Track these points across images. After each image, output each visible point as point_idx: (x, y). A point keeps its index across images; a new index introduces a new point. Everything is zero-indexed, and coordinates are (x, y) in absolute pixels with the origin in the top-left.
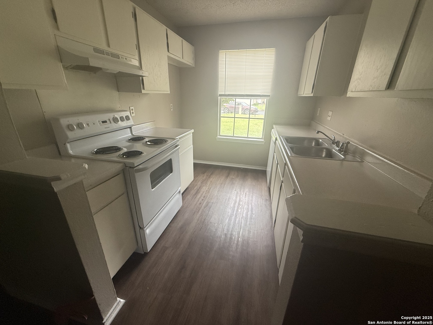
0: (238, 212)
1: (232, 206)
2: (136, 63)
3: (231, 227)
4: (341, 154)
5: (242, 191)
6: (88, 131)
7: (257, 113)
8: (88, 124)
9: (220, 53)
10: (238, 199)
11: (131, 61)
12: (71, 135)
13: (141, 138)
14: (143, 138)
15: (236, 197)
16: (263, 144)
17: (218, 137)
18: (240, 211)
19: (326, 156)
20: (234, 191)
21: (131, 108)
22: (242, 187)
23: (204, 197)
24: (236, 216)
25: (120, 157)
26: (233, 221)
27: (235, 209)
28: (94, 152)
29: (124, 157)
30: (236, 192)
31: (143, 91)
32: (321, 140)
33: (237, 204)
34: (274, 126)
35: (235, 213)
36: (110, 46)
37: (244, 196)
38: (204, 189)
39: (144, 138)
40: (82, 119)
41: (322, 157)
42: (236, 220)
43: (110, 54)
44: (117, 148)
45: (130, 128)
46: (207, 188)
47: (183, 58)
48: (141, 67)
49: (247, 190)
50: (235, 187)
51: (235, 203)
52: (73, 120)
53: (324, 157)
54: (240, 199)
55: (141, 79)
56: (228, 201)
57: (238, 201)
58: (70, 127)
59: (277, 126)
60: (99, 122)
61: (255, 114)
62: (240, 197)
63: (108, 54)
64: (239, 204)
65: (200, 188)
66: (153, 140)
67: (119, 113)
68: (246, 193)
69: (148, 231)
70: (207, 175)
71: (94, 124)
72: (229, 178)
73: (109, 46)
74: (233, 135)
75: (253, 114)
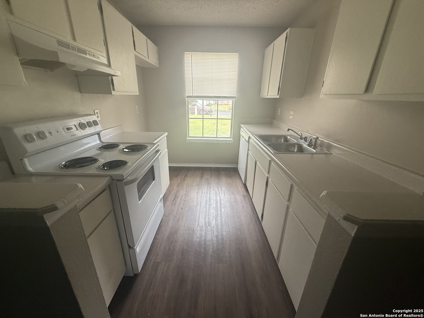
0: (222, 212)
1: (214, 206)
2: (105, 61)
3: (219, 228)
4: (312, 148)
5: (220, 189)
6: (50, 140)
7: (212, 113)
8: (50, 133)
9: (185, 54)
10: (218, 198)
11: (99, 58)
12: (30, 147)
13: (114, 145)
14: (116, 144)
15: (216, 197)
16: (233, 142)
17: (188, 138)
18: (223, 210)
19: (298, 151)
20: (212, 190)
21: (96, 111)
22: (219, 186)
23: (184, 201)
24: (221, 216)
25: (101, 169)
26: (219, 221)
27: (218, 209)
28: (63, 166)
29: (105, 168)
30: (214, 192)
31: (113, 92)
32: (288, 137)
33: (219, 204)
34: (242, 126)
35: (219, 213)
36: (77, 40)
37: (223, 194)
38: (182, 193)
39: (118, 145)
40: (43, 127)
41: (294, 152)
42: (222, 220)
43: (76, 48)
44: (92, 158)
45: (98, 134)
46: (185, 191)
47: (148, 58)
48: (109, 65)
49: (224, 189)
50: (212, 187)
51: (216, 203)
52: (32, 129)
53: (296, 152)
54: (220, 198)
55: (110, 79)
56: (209, 202)
57: (219, 201)
58: (28, 138)
59: (245, 126)
60: (63, 129)
61: (211, 115)
62: (219, 196)
63: (74, 48)
64: (221, 203)
65: (177, 192)
66: (130, 146)
67: (86, 118)
68: (224, 192)
69: (138, 249)
70: (181, 178)
71: (57, 132)
72: (203, 178)
73: (74, 39)
74: (202, 136)
75: (209, 115)
